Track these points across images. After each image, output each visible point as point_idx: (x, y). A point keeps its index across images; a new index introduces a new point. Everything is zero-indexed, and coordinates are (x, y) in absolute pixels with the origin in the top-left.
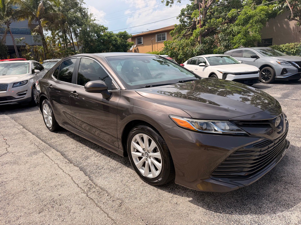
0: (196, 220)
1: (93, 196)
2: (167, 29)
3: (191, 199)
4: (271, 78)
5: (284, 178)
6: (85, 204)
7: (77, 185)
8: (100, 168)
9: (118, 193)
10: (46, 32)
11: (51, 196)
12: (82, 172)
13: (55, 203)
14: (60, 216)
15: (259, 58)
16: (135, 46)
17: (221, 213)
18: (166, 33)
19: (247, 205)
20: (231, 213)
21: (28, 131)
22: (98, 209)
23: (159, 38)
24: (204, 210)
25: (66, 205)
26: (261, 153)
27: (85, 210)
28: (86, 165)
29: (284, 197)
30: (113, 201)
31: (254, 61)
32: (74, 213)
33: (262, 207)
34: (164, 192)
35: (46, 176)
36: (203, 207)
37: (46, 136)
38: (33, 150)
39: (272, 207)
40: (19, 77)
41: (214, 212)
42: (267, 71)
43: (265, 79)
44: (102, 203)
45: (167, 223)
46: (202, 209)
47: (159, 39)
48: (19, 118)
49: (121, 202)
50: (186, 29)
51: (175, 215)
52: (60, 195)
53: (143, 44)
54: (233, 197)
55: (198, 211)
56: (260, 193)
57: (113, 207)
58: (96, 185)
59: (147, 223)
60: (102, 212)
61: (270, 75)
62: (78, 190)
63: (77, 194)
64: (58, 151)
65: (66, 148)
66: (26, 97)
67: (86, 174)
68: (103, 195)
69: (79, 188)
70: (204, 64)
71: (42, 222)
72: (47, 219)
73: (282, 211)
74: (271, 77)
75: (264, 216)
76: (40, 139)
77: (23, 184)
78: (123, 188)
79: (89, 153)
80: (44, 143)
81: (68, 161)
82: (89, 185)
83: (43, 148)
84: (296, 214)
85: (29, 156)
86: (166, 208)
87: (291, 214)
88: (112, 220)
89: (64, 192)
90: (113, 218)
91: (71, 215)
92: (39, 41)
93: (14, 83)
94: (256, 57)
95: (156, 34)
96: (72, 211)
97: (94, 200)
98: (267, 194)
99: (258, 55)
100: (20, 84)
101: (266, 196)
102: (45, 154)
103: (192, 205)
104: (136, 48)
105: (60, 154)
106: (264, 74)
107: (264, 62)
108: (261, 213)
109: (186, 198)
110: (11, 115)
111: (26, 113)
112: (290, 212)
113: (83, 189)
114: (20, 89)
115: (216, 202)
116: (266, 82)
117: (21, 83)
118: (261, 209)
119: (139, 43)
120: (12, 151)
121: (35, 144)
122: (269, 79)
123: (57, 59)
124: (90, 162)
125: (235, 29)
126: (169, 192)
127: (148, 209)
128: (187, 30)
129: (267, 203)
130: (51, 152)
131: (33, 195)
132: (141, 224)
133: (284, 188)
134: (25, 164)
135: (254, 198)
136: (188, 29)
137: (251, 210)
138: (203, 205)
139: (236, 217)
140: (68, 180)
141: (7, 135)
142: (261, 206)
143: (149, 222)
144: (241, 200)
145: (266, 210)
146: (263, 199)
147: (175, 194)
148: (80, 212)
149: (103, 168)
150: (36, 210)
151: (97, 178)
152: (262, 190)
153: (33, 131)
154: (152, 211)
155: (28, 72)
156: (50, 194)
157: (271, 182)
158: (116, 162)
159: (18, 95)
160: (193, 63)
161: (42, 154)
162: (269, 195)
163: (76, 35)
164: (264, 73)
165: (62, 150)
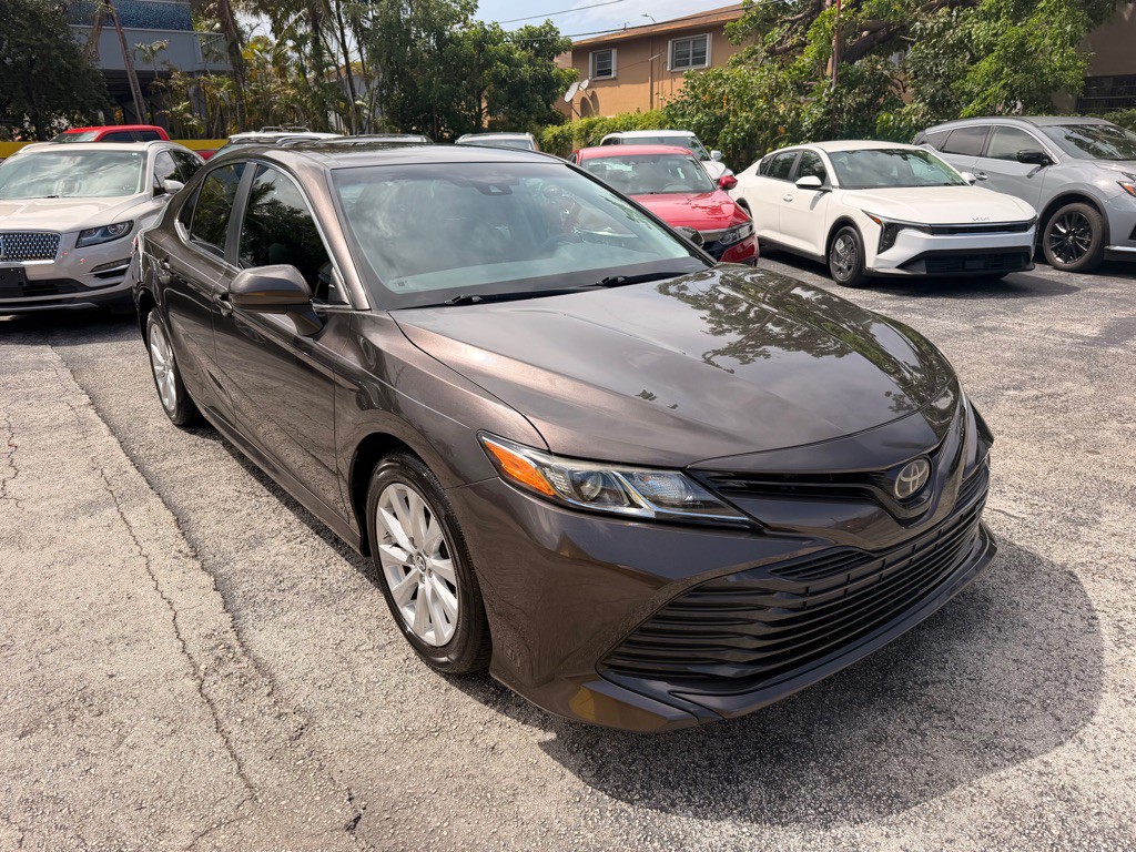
0: (536, 818)
1: (219, 690)
2: (713, 19)
3: (551, 736)
4: (1088, 252)
5: (931, 690)
6: (182, 718)
7: (181, 643)
8: (283, 586)
9: (306, 689)
10: (254, 21)
11: (81, 677)
12: (218, 597)
13: (87, 704)
14: (83, 753)
15: (1051, 163)
16: (585, 84)
17: (631, 802)
18: (709, 37)
19: (738, 782)
20: (668, 808)
21: (103, 417)
22: (219, 740)
23: (680, 56)
24: (579, 785)
25: (118, 715)
26: (811, 600)
27: (172, 741)
28: (241, 571)
29: (895, 768)
30: (279, 717)
31: (1030, 176)
32: (133, 747)
33: (790, 797)
34: (469, 699)
35: (93, 599)
36: (579, 773)
37: (155, 441)
38: (89, 496)
39: (829, 802)
40: (104, 206)
41: (609, 795)
42: (1074, 219)
43: (1064, 251)
44: (240, 720)
45: (429, 819)
46: (575, 778)
47: (681, 61)
48: (90, 362)
49: (303, 721)
50: (782, 23)
51: (471, 791)
52: (111, 676)
53: (614, 79)
54: (704, 745)
55: (554, 786)
56: (812, 742)
57: (269, 739)
58: (246, 652)
59: (362, 811)
60: (226, 753)
61: (1087, 239)
62: (179, 662)
63: (170, 677)
64: (168, 505)
65: (202, 496)
66: (125, 283)
67: (227, 605)
68: (255, 690)
69: (185, 657)
70: (814, 180)
71: (20, 767)
72: (40, 758)
73: (856, 823)
74: (1087, 246)
75: (780, 831)
76: (128, 452)
77: (10, 623)
78: (334, 669)
79: (273, 525)
80: (133, 471)
81: (187, 550)
82: (222, 646)
83: (124, 488)
84: (904, 840)
85: (66, 517)
86: (450, 762)
87: (888, 836)
88: (247, 786)
89: (130, 664)
90: (255, 779)
91: (118, 755)
92: (219, 57)
93: (83, 233)
94: (1041, 160)
95: (670, 39)
96: (129, 740)
97: (218, 706)
98: (834, 748)
99: (1049, 152)
100: (103, 235)
101: (829, 753)
102: (122, 514)
103: (545, 759)
104: (590, 92)
105: (172, 518)
106: (1064, 231)
107: (1070, 181)
108: (778, 819)
109: (536, 730)
110: (67, 350)
111: (120, 344)
112: (884, 828)
113: (197, 659)
114: (105, 252)
115: (634, 760)
116: (1070, 265)
117: (108, 232)
118: (783, 804)
119: (602, 71)
120: (19, 494)
121: (105, 471)
122: (1080, 253)
123: (278, 130)
124: (261, 559)
125: (980, 31)
126: (486, 703)
127: (388, 758)
128: (788, 25)
129: (819, 781)
130: (142, 510)
131: (27, 667)
132: (339, 811)
133: (910, 730)
134: (43, 548)
135: (780, 756)
136: (793, 22)
137: (745, 803)
138: (584, 766)
139: (680, 823)
140: (160, 621)
141: (25, 428)
142: (789, 791)
143: (368, 809)
144: (730, 758)
145: (801, 810)
146: (812, 764)
147: (505, 712)
148: (153, 747)
149: (294, 586)
150: (15, 725)
151: (260, 625)
152: (824, 729)
153: (115, 421)
154: (398, 768)
155: (138, 189)
156: (80, 670)
157: (872, 703)
158: (348, 567)
159: (97, 276)
160: (781, 171)
161: (111, 512)
162: (840, 751)
163: (360, 33)
164: (1065, 227)
165: (186, 504)
